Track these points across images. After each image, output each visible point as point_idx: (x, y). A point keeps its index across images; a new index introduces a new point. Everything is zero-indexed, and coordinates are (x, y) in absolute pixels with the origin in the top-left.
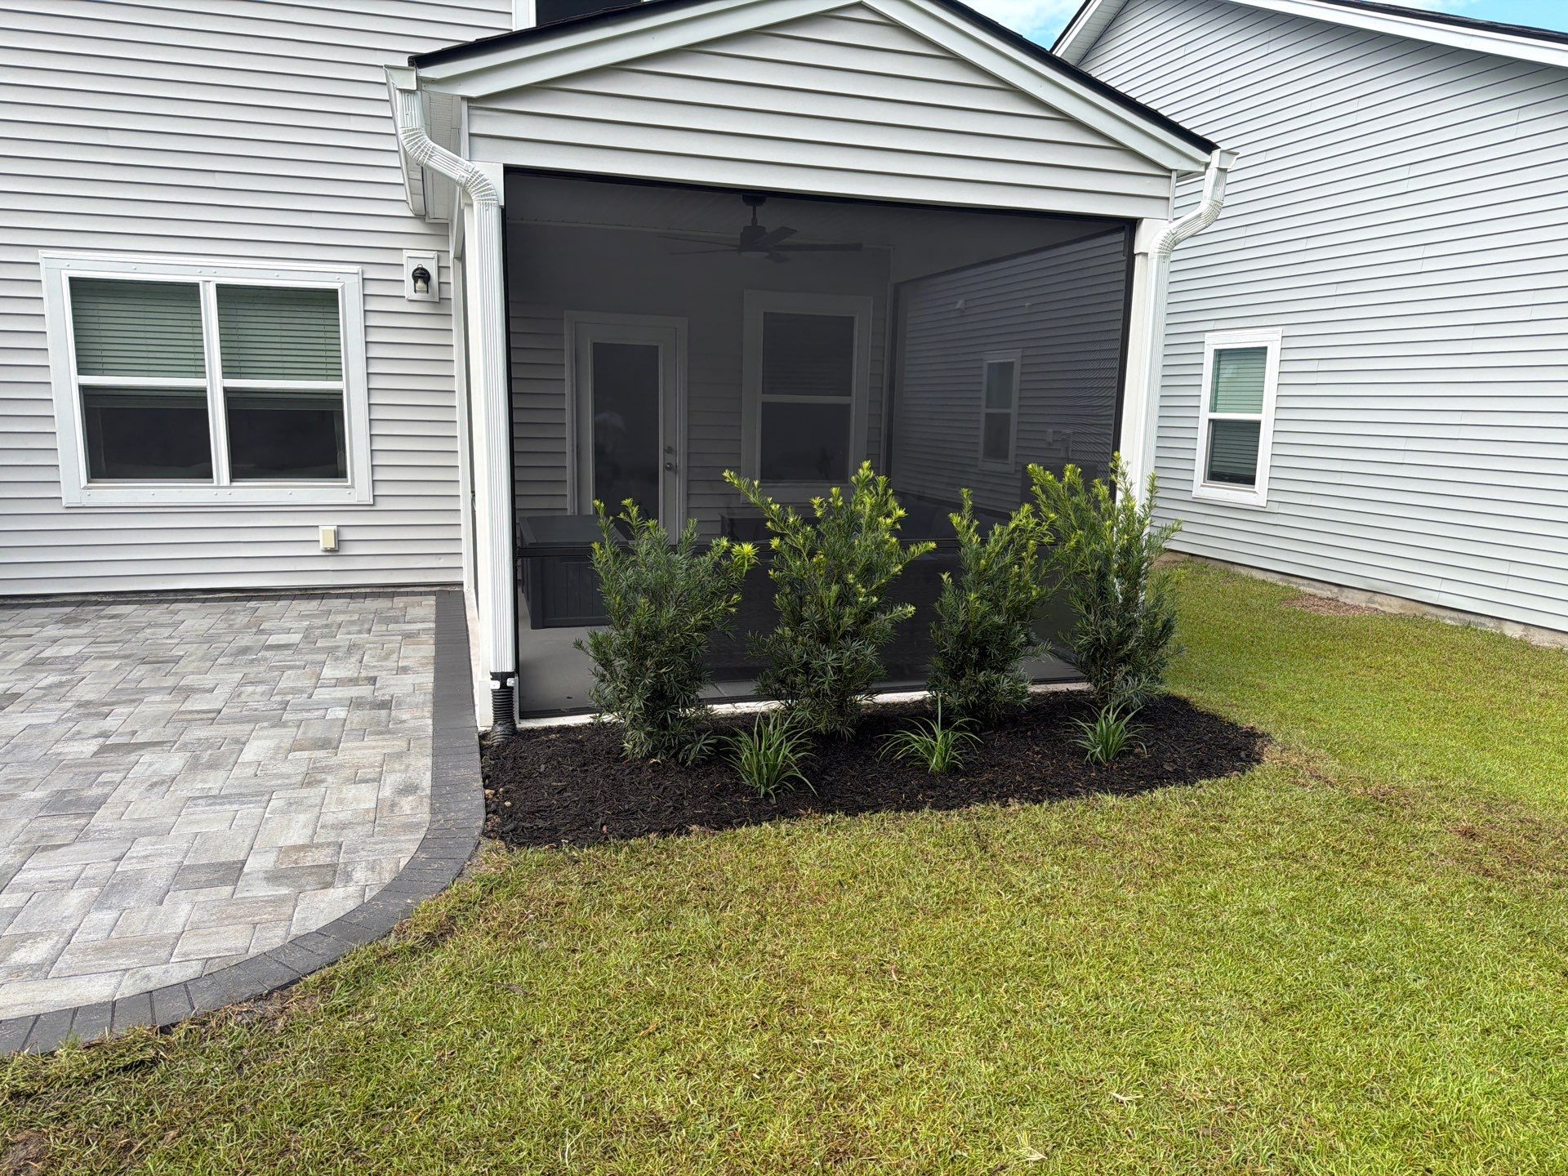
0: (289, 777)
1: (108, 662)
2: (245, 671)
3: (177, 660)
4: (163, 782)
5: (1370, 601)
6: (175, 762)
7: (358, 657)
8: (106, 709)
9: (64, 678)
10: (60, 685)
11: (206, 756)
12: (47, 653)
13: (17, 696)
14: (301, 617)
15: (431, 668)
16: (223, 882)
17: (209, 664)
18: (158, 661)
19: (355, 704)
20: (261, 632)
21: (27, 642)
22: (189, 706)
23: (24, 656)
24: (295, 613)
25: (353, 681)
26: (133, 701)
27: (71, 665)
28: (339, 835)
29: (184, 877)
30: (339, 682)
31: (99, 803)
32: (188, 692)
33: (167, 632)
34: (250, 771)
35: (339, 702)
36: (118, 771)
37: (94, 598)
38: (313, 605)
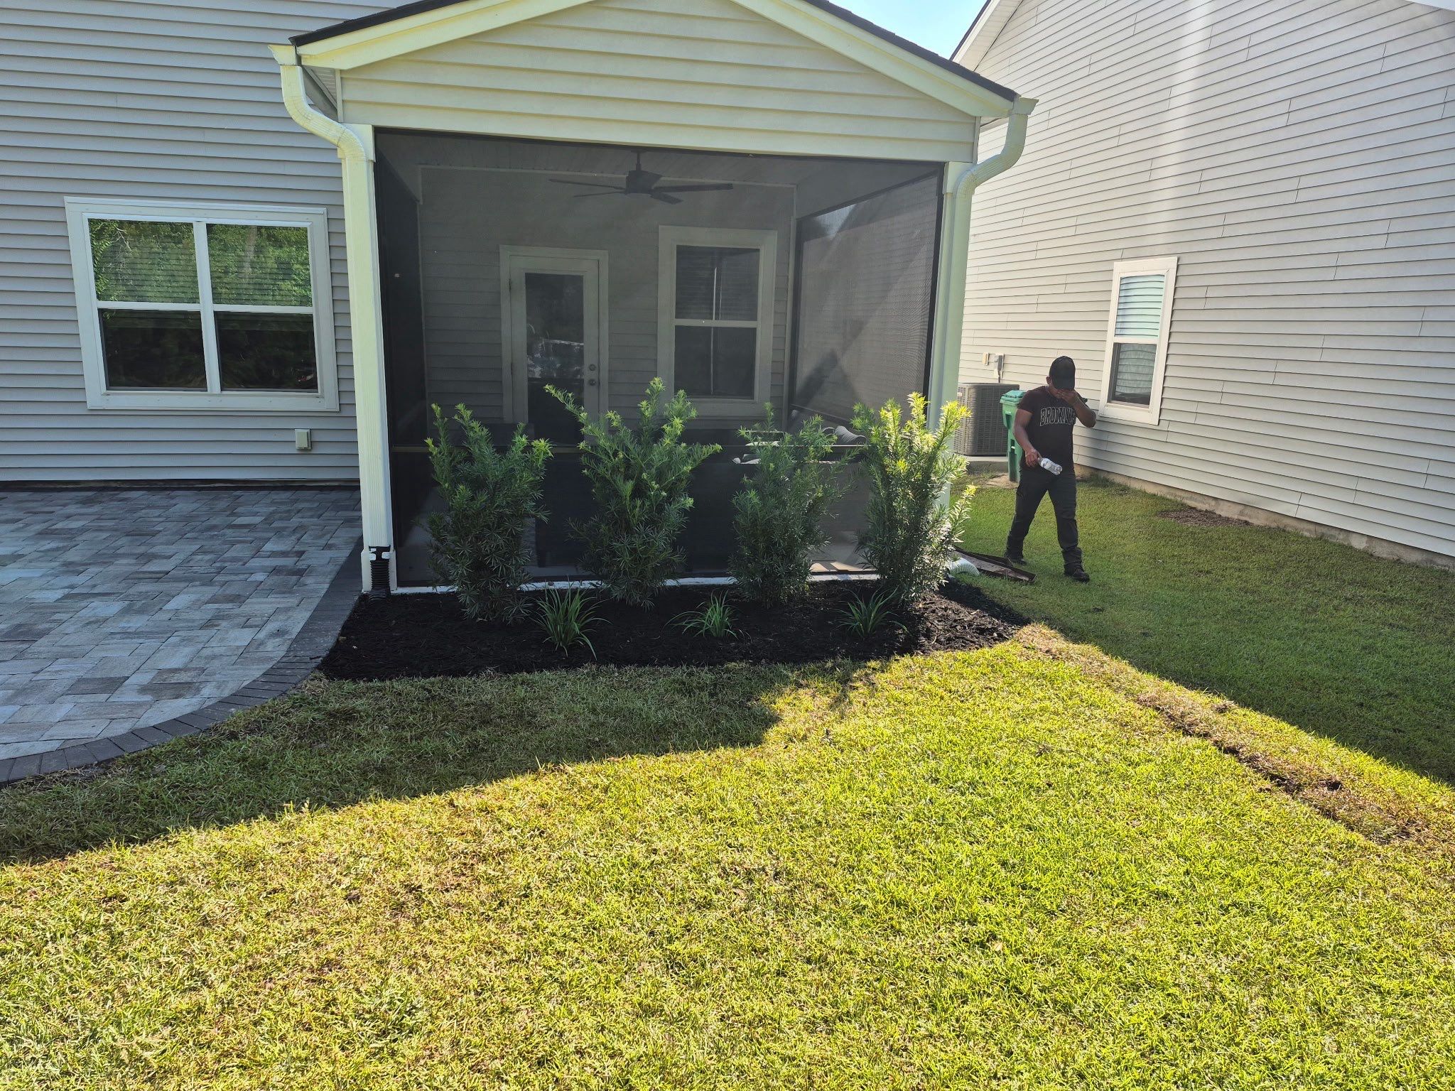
0: (194, 621)
1: (100, 534)
2: (203, 543)
3: (154, 534)
4: (95, 622)
5: (1241, 513)
6: (115, 607)
7: (299, 535)
8: (81, 569)
9: (61, 545)
10: (58, 549)
11: (139, 604)
12: (59, 526)
13: (22, 556)
14: (273, 503)
15: (353, 545)
16: (103, 691)
17: (177, 537)
18: (137, 534)
19: (276, 571)
20: (233, 514)
21: (47, 517)
22: (147, 568)
23: (39, 527)
24: (269, 501)
25: (284, 554)
26: (105, 563)
27: (70, 535)
28: (207, 663)
29: (79, 687)
30: (273, 554)
31: (42, 634)
32: (150, 557)
33: (157, 512)
34: (168, 616)
35: (263, 569)
36: (68, 612)
37: (114, 485)
38: (284, 495)
